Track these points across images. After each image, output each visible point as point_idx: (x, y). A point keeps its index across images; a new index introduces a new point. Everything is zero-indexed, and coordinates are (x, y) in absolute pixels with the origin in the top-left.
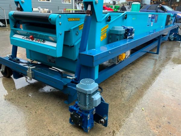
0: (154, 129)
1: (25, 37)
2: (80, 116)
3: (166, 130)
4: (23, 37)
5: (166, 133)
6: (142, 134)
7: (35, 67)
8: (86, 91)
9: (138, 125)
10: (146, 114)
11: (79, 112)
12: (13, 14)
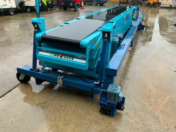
0: (149, 107)
1: (53, 55)
2: (109, 108)
3: (156, 107)
4: (50, 54)
5: (156, 108)
6: (144, 111)
7: (63, 76)
8: (116, 93)
9: (139, 106)
10: (141, 98)
11: (107, 105)
12: (40, 37)
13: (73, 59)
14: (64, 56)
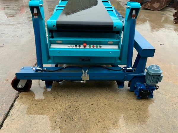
12: (55, 25)
13: (101, 47)
14: (89, 45)
